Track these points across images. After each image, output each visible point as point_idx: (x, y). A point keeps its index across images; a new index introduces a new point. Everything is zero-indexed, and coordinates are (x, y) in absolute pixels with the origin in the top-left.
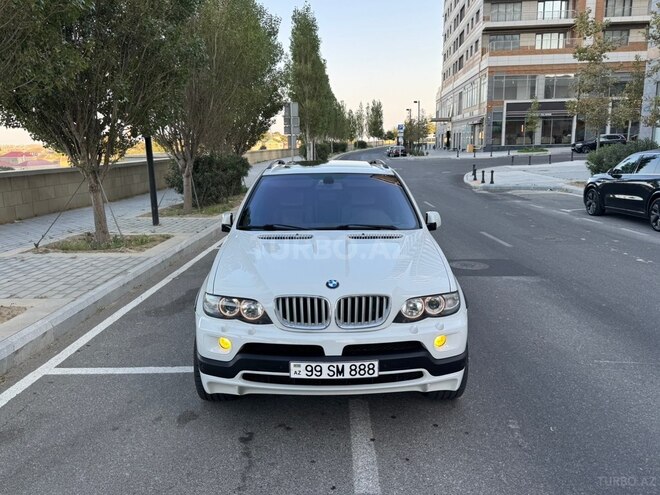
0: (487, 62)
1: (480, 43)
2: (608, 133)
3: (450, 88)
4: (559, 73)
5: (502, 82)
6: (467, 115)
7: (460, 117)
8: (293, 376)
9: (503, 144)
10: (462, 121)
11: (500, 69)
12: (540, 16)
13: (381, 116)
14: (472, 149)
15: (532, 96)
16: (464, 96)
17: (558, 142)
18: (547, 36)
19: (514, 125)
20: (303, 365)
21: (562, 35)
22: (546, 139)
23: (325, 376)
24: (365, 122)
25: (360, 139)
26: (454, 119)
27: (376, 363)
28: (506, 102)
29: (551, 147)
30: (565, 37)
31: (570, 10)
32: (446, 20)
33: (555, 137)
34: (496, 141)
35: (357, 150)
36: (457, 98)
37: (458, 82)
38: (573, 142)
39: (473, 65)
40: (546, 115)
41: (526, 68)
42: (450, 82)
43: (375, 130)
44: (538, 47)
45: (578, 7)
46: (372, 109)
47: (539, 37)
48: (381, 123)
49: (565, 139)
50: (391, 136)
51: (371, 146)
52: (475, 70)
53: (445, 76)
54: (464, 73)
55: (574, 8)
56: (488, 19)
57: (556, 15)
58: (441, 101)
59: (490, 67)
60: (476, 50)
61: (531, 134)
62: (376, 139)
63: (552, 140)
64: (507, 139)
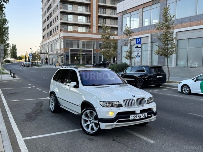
0: (62, 34)
1: (59, 27)
2: (102, 61)
3: (46, 42)
4: (87, 40)
5: (68, 42)
6: (55, 52)
7: (52, 53)
8: (131, 119)
9: (70, 63)
10: (53, 54)
11: (67, 37)
12: (79, 21)
13: (16, 50)
14: (58, 65)
15: (78, 47)
16: (53, 46)
17: (88, 63)
18: (81, 28)
19: (73, 57)
20: (133, 116)
21: (86, 28)
22: (84, 62)
23: (137, 118)
24: (9, 52)
25: (7, 59)
26: (49, 53)
27: (147, 114)
28: (70, 49)
29: (86, 64)
30: (87, 29)
31: (88, 20)
32: (43, 17)
33: (86, 61)
34: (67, 62)
35: (6, 64)
36: (50, 46)
37: (50, 40)
38: (92, 63)
39: (56, 35)
40: (84, 54)
41: (76, 38)
42: (47, 40)
43: (13, 56)
44: (79, 31)
45: (90, 19)
46: (12, 47)
47: (79, 27)
48: (16, 53)
49: (89, 62)
50: (20, 58)
51: (12, 62)
52: (58, 36)
53: (44, 37)
54: (53, 37)
55: (89, 19)
56: (62, 19)
57: (84, 21)
58: (43, 46)
59: (64, 36)
60: (57, 30)
61: (79, 60)
62: (14, 59)
63: (86, 62)
64: (71, 61)
